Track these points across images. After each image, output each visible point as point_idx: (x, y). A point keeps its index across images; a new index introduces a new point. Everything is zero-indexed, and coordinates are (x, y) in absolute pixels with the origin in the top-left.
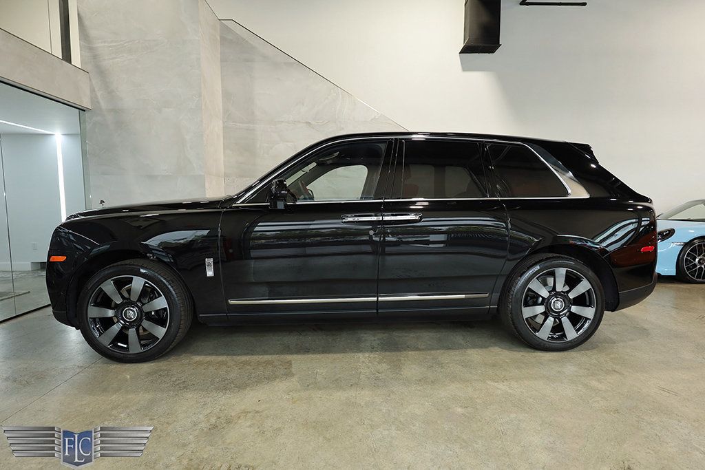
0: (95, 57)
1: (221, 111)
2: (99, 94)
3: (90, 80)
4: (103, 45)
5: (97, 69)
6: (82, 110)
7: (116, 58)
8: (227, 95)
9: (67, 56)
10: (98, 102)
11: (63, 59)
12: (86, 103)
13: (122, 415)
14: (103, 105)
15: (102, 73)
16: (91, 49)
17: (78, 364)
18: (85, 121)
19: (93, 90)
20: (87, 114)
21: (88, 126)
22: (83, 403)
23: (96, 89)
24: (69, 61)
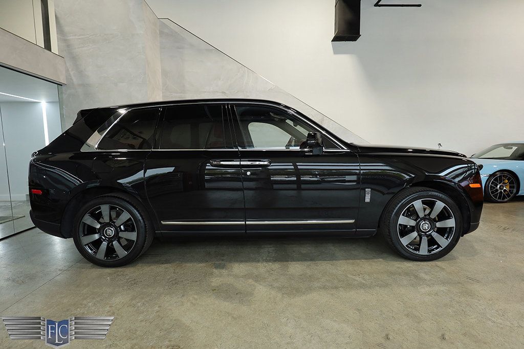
0: (68, 46)
1: (161, 84)
2: (72, 73)
3: (65, 63)
4: (74, 37)
5: (70, 55)
6: (60, 85)
7: (83, 47)
8: (165, 73)
9: (48, 46)
10: (72, 79)
11: (45, 48)
12: (62, 80)
13: (90, 304)
14: (75, 81)
15: (74, 58)
16: (65, 41)
17: (60, 268)
18: (62, 93)
19: (67, 71)
20: (64, 88)
21: (65, 96)
22: (62, 296)
23: (70, 70)
24: (49, 49)
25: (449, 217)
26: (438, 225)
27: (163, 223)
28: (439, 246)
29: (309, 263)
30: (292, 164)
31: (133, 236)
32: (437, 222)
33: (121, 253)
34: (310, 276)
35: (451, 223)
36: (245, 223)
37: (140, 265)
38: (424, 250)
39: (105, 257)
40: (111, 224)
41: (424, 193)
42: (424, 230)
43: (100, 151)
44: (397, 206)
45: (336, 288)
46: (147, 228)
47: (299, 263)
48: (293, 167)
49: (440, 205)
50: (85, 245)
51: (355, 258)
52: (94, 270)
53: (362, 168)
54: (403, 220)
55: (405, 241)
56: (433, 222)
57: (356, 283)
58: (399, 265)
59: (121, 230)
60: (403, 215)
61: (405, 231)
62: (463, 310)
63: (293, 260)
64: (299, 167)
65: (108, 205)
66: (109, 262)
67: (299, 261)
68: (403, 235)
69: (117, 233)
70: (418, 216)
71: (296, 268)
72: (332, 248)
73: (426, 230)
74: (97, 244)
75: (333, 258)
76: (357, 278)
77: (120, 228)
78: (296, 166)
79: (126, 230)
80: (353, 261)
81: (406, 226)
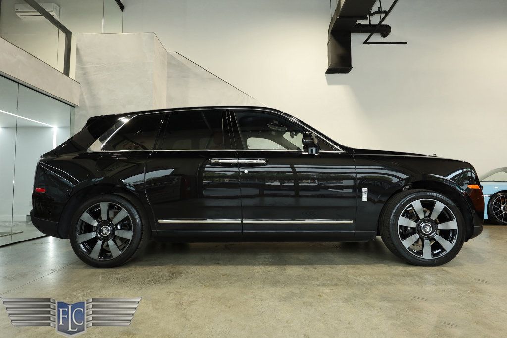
0: (85, 73)
2: (85, 97)
3: (80, 88)
4: (91, 66)
5: (86, 80)
6: (73, 106)
7: (98, 74)
8: (170, 99)
9: (67, 71)
10: (84, 102)
11: (64, 73)
12: (76, 102)
14: (87, 103)
15: (88, 83)
16: (83, 69)
18: (74, 114)
19: (81, 95)
20: (76, 109)
21: (76, 117)
23: (84, 94)
24: (68, 75)
25: (451, 219)
26: (440, 227)
27: (160, 221)
28: (443, 250)
29: (307, 266)
30: (289, 166)
31: (128, 235)
32: (438, 224)
33: (116, 252)
34: (308, 276)
35: (453, 225)
36: (242, 222)
37: (133, 266)
38: (427, 254)
39: (98, 257)
40: (108, 222)
41: (422, 194)
42: (425, 232)
43: (105, 151)
44: (395, 207)
45: (336, 285)
46: (143, 226)
47: (297, 266)
48: (290, 170)
49: (439, 206)
50: (81, 244)
51: (355, 263)
52: (86, 270)
53: (358, 171)
54: (402, 221)
55: (407, 243)
56: (434, 224)
57: (357, 281)
58: (402, 269)
59: (117, 229)
60: (403, 215)
61: (406, 232)
62: (473, 304)
63: (291, 264)
64: (297, 170)
65: (107, 203)
66: (102, 261)
67: (296, 265)
68: (404, 237)
69: (113, 231)
70: (418, 218)
71: (293, 270)
72: (332, 256)
73: (427, 232)
74: (92, 243)
75: (332, 263)
76: (358, 278)
77: (117, 227)
78: (293, 168)
79: (122, 229)
80: (354, 265)
81: (406, 228)
